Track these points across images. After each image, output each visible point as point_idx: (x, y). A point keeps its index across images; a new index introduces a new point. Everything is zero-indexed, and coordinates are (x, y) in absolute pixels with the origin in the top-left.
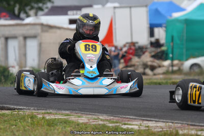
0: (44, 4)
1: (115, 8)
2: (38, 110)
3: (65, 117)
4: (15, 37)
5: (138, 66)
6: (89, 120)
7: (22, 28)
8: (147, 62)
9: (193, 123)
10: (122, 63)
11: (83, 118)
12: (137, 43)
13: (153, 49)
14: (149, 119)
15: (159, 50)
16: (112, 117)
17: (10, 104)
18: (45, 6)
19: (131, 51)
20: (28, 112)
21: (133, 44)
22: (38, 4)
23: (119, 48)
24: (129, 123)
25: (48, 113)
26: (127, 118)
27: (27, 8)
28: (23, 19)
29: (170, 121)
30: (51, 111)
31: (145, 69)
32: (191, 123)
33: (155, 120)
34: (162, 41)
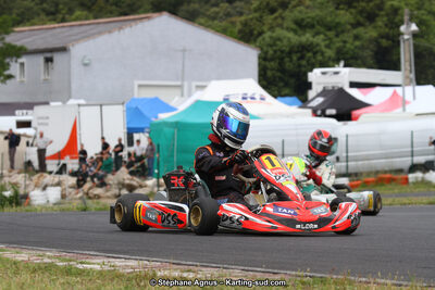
1: (79, 105)
8: (124, 180)
31: (120, 189)
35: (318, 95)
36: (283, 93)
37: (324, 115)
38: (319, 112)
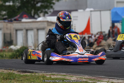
0: (48, 9)
1: (91, 11)
2: (47, 72)
3: (63, 77)
4: (32, 29)
5: (105, 46)
6: (77, 78)
7: (36, 24)
8: (111, 43)
10: (96, 44)
11: (73, 78)
14: (113, 78)
16: (91, 77)
17: (30, 69)
18: (49, 10)
19: (101, 37)
20: (41, 74)
22: (45, 9)
24: (101, 80)
25: (53, 75)
26: (100, 77)
27: (39, 12)
28: (36, 19)
30: (54, 73)
33: (117, 78)
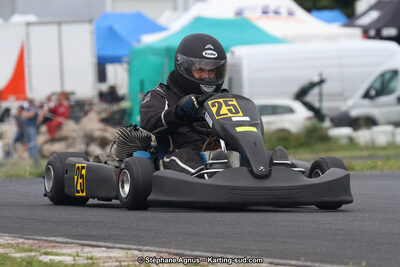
1: (28, 24)
5: (74, 139)
8: (93, 131)
9: (180, 251)
10: (43, 133)
12: (73, 93)
13: (104, 106)
15: (115, 107)
19: (62, 110)
21: (66, 95)
23: (37, 103)
29: (135, 247)
31: (88, 144)
32: (175, 251)
34: (122, 91)
35: (372, 8)
36: (320, 4)
37: (379, 36)
38: (372, 33)
